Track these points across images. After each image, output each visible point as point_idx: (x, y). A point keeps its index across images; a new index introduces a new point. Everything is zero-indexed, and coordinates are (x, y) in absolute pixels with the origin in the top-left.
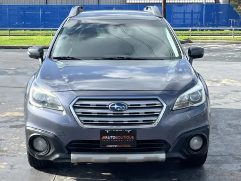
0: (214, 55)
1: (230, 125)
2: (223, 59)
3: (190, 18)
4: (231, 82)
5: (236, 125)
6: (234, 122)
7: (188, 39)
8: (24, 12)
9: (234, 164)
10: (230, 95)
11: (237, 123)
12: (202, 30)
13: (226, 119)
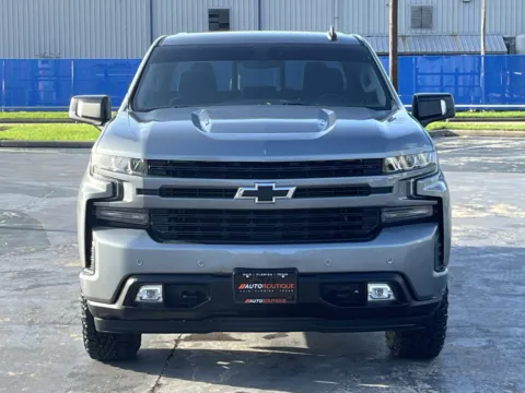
0: (491, 160)
1: (486, 282)
2: (506, 168)
3: (453, 84)
4: (509, 210)
5: (498, 282)
6: (496, 277)
7: (443, 128)
8: (106, 73)
9: (476, 339)
10: (501, 233)
11: (501, 279)
12: (478, 110)
13: (482, 273)
